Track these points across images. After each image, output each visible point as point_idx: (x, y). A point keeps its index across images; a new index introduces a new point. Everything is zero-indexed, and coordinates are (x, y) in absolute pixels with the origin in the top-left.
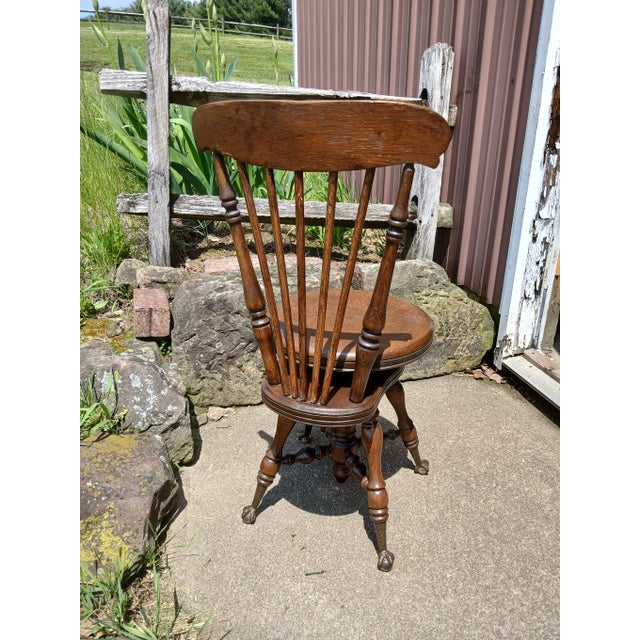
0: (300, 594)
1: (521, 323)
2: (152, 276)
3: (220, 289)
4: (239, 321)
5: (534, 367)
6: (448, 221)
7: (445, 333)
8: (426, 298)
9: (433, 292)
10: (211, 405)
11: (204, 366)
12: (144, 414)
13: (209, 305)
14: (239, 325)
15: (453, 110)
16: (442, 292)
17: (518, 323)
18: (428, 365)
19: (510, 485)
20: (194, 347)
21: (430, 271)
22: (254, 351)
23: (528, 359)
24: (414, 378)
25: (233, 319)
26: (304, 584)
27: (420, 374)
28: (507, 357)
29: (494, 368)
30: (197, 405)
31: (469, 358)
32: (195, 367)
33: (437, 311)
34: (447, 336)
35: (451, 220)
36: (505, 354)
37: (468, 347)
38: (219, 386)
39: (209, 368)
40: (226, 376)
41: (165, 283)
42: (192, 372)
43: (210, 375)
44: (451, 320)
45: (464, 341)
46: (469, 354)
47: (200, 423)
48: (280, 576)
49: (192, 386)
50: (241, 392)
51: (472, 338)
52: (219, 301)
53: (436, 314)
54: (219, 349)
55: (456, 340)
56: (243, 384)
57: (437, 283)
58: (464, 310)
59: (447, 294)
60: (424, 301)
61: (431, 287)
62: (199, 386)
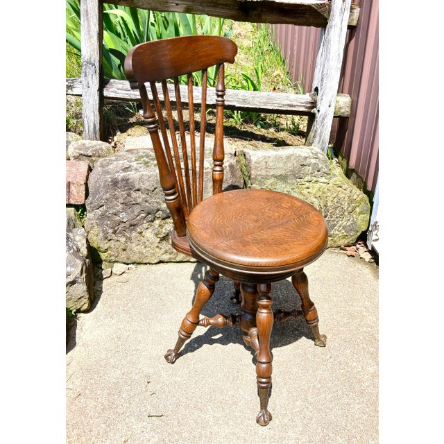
0: (139, 432)
2: (81, 149)
3: (126, 169)
4: (139, 197)
6: (346, 111)
7: (324, 214)
8: (307, 184)
9: (315, 179)
10: (117, 262)
11: (111, 231)
13: (115, 183)
14: (139, 200)
15: (355, 11)
16: (323, 180)
19: (342, 359)
20: (102, 215)
21: (313, 161)
22: (152, 221)
25: (134, 194)
26: (145, 423)
28: (376, 240)
29: (367, 247)
30: (105, 261)
31: (344, 237)
32: (103, 231)
33: (317, 196)
34: (326, 217)
35: (348, 109)
36: (374, 237)
37: (344, 228)
38: (123, 247)
39: (115, 232)
40: (129, 239)
41: (91, 156)
42: (101, 235)
43: (116, 238)
44: (329, 204)
45: (341, 222)
46: (345, 234)
47: (104, 277)
48: (128, 414)
49: (101, 245)
50: (141, 253)
51: (349, 220)
52: (123, 180)
53: (316, 198)
54: (123, 218)
55: (333, 221)
56: (143, 247)
57: (318, 171)
58: (343, 196)
59: (327, 181)
60: (306, 186)
61: (313, 175)
62: (106, 246)
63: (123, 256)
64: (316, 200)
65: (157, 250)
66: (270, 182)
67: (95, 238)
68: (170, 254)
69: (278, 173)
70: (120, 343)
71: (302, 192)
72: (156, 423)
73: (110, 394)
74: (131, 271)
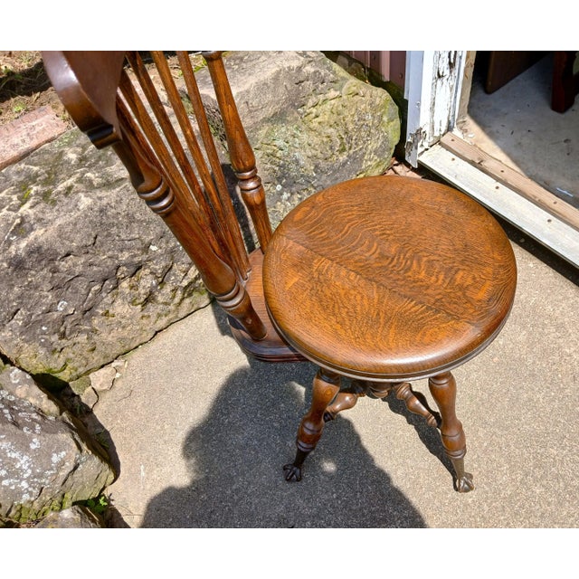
1: (436, 108)
3: (20, 230)
4: (75, 265)
5: (457, 159)
8: (314, 110)
9: (321, 97)
11: (55, 338)
13: (18, 265)
14: (78, 270)
16: (332, 93)
17: (432, 109)
20: (26, 324)
22: (116, 288)
23: (448, 149)
25: (63, 265)
28: (422, 153)
29: (408, 165)
30: (71, 380)
31: (378, 165)
32: (43, 345)
33: (332, 122)
34: (350, 148)
36: (420, 150)
37: (375, 152)
38: (89, 347)
40: (92, 332)
42: (42, 352)
43: (69, 343)
44: (351, 127)
45: (370, 147)
46: (378, 160)
47: (91, 406)
49: (52, 365)
50: (121, 340)
51: (378, 139)
52: (30, 253)
53: (331, 126)
54: (65, 310)
55: (361, 149)
56: (120, 330)
57: (323, 83)
58: (363, 107)
59: (338, 93)
60: (313, 115)
61: (318, 91)
62: (61, 361)
63: (96, 359)
64: (332, 130)
65: (144, 321)
66: (263, 132)
67: (34, 361)
68: (166, 315)
69: (270, 111)
71: (312, 126)
74: (123, 372)
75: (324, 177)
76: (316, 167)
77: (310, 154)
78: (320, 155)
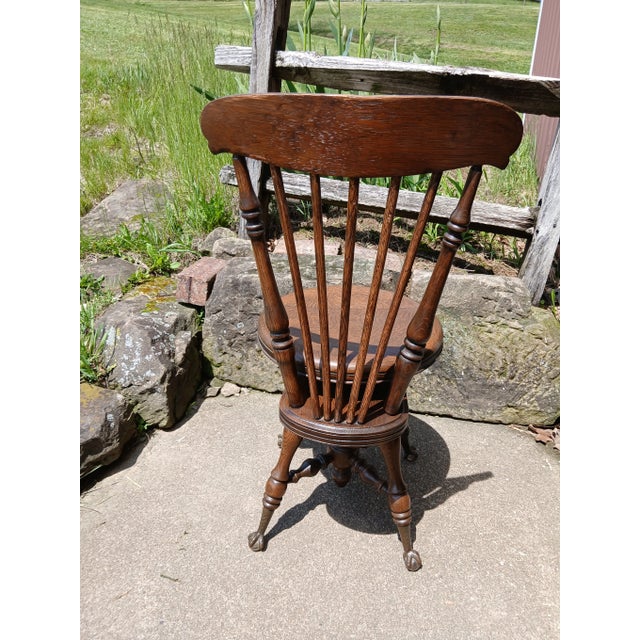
0: (140, 590)
2: (227, 247)
4: (261, 307)
7: (508, 374)
8: (490, 326)
9: (503, 321)
10: (229, 381)
11: (226, 342)
12: (127, 373)
13: (236, 285)
14: (261, 311)
16: (515, 324)
18: (477, 406)
20: (219, 322)
21: (503, 295)
24: (456, 416)
25: (255, 303)
26: (152, 583)
27: (464, 413)
30: (217, 377)
31: (537, 413)
32: (219, 342)
33: (503, 345)
34: (512, 378)
37: (538, 399)
38: (237, 364)
39: (230, 345)
41: (234, 255)
42: (216, 345)
43: (231, 352)
44: (520, 360)
45: (533, 390)
46: (538, 409)
47: (208, 395)
48: (141, 565)
49: (215, 358)
50: (257, 376)
51: (547, 389)
53: (500, 347)
54: (240, 329)
55: (522, 386)
56: (260, 369)
57: (509, 311)
58: (542, 352)
59: (521, 326)
60: (487, 329)
61: (501, 314)
62: (220, 360)
63: (236, 376)
64: (500, 351)
65: (276, 377)
67: (209, 348)
70: (182, 475)
71: (481, 336)
72: (166, 587)
73: (135, 533)
74: (242, 395)
75: (471, 382)
76: (468, 369)
77: (467, 356)
78: (476, 362)
